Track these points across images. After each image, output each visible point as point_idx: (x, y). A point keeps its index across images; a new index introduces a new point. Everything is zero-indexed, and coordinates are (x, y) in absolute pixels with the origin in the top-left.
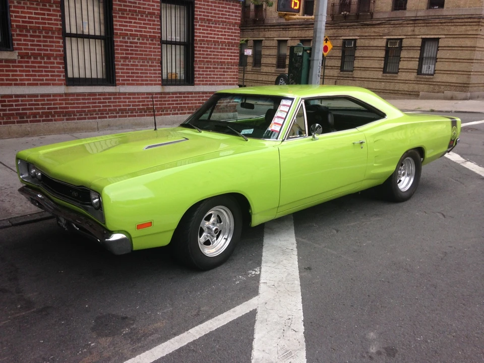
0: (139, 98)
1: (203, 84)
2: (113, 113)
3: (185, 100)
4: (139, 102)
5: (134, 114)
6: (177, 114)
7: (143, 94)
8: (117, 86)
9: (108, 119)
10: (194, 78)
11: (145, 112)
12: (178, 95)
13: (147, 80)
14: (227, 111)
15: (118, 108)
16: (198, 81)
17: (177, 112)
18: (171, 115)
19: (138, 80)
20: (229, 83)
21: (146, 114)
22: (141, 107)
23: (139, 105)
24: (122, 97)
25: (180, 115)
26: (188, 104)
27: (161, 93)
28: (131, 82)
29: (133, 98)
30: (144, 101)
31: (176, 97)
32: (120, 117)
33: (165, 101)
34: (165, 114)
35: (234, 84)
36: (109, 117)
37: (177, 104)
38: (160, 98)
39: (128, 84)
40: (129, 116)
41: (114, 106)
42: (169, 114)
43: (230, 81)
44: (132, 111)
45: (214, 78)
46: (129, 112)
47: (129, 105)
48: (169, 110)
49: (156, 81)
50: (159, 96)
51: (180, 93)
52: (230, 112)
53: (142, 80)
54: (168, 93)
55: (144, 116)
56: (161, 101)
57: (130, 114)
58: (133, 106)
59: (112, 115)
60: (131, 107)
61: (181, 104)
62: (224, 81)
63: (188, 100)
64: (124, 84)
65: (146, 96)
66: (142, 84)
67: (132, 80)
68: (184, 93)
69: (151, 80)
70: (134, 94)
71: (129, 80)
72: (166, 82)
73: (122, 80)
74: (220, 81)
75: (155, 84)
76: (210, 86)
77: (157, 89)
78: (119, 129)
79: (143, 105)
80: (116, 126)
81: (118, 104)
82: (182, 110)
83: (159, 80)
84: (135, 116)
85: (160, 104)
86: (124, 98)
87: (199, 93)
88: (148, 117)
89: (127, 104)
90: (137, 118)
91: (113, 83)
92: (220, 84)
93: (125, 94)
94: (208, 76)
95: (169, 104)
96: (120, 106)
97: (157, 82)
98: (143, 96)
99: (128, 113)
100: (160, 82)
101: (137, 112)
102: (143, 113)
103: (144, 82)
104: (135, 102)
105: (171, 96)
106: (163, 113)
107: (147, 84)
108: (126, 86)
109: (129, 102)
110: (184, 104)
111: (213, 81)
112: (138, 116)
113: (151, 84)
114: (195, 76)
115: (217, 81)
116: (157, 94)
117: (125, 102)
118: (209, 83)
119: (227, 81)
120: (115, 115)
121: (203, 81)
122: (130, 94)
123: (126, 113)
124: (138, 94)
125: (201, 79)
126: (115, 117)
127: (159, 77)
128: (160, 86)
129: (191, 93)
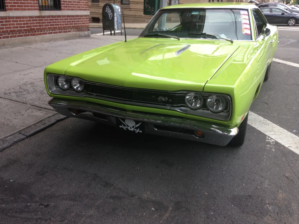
0: (24, 21)
1: (67, 10)
2: (6, 34)
3: (56, 22)
4: (24, 24)
5: (22, 34)
6: (51, 33)
7: (26, 17)
8: (7, 11)
9: (2, 39)
10: (61, 4)
11: (29, 32)
12: (51, 18)
13: (28, 6)
14: (83, 31)
15: (9, 30)
16: (64, 7)
17: (51, 32)
18: (48, 34)
19: (22, 6)
20: (83, 8)
21: (30, 34)
22: (26, 28)
23: (24, 27)
24: (11, 20)
25: (54, 34)
26: (58, 25)
27: (39, 17)
28: (17, 8)
29: (20, 21)
30: (28, 24)
31: (50, 20)
32: (11, 37)
33: (42, 23)
34: (43, 34)
35: (86, 10)
36: (4, 38)
37: (51, 25)
38: (39, 20)
39: (15, 9)
40: (18, 36)
41: (6, 28)
42: (46, 34)
43: (84, 7)
44: (20, 31)
45: (73, 4)
46: (18, 32)
47: (17, 27)
48: (46, 30)
49: (34, 6)
50: (38, 19)
51: (53, 16)
52: (85, 30)
53: (25, 6)
54: (44, 17)
55: (28, 35)
56: (39, 23)
57: (18, 34)
58: (20, 27)
59: (5, 36)
60: (19, 29)
61: (53, 25)
62: (80, 7)
63: (58, 22)
64: (11, 9)
65: (29, 19)
66: (25, 10)
67: (18, 6)
68: (55, 17)
69: (31, 6)
70: (19, 17)
71: (15, 6)
72: (42, 8)
73: (11, 6)
74: (78, 7)
75: (35, 9)
76: (72, 11)
77: (36, 13)
78: (12, 47)
79: (27, 27)
80: (10, 45)
81: (8, 26)
82: (55, 30)
83: (37, 6)
84: (22, 36)
85: (39, 26)
86: (13, 21)
87: (64, 16)
88: (32, 36)
89: (16, 26)
90: (24, 37)
91: (3, 9)
92: (78, 10)
93: (13, 18)
94: (70, 3)
95: (45, 26)
96: (10, 28)
97: (36, 8)
98: (27, 19)
99: (16, 34)
100: (38, 8)
101: (23, 33)
102: (28, 33)
103: (27, 8)
104: (21, 24)
105: (46, 18)
106: (42, 33)
107: (29, 10)
108: (13, 11)
109: (17, 24)
110: (56, 25)
111: (73, 7)
112: (25, 36)
113: (32, 10)
114: (61, 3)
115: (76, 7)
116: (36, 17)
117: (14, 24)
118: (71, 8)
119: (82, 7)
120: (7, 35)
121: (66, 7)
122: (17, 18)
123: (15, 34)
124: (23, 17)
125: (65, 5)
126: (8, 37)
127: (37, 3)
128: (38, 11)
129: (59, 16)
